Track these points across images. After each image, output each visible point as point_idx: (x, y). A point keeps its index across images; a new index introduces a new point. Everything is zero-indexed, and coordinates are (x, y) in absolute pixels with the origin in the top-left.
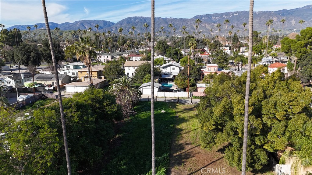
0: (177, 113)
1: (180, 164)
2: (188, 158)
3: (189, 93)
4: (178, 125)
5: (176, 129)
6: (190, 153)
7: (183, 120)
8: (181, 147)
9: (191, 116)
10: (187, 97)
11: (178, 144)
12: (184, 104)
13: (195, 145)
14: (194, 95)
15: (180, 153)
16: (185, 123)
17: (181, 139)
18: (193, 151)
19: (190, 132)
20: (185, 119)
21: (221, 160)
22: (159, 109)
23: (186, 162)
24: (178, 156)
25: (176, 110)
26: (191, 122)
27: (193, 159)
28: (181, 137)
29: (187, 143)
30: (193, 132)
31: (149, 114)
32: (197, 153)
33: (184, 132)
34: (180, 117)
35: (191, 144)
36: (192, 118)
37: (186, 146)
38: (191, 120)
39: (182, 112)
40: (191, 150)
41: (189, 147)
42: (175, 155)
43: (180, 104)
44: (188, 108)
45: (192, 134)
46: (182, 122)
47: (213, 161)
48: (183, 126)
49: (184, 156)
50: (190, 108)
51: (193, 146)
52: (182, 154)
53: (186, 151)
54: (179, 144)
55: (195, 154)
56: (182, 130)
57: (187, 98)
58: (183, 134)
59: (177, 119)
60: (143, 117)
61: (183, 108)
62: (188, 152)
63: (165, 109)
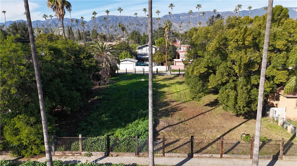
0: (158, 81)
1: (167, 115)
2: (175, 112)
3: (168, 66)
4: (160, 89)
5: (158, 92)
6: (176, 108)
7: (164, 86)
8: (166, 104)
9: (172, 83)
10: (166, 70)
11: (162, 102)
12: (163, 75)
13: (181, 102)
14: (172, 69)
15: (165, 108)
16: (167, 88)
17: (165, 98)
18: (179, 106)
19: (173, 93)
20: (167, 85)
21: (210, 111)
22: (138, 78)
23: (174, 114)
24: (164, 110)
25: (156, 80)
26: (173, 87)
27: (181, 112)
28: (165, 97)
29: (172, 100)
30: (176, 93)
31: (128, 82)
32: (184, 108)
33: (167, 93)
34: (161, 84)
35: (176, 101)
36: (173, 84)
37: (172, 103)
38: (173, 85)
39: (162, 80)
40: (177, 106)
41: (175, 103)
42: (160, 109)
43: (159, 76)
44: (167, 78)
45: (176, 94)
46: (164, 87)
47: (202, 112)
48: (165, 89)
49: (170, 110)
50: (170, 78)
51: (178, 103)
52: (169, 109)
53: (172, 107)
54: (164, 102)
55: (182, 108)
56: (165, 92)
57: (165, 72)
58: (166, 95)
59: (158, 85)
60: (122, 85)
61: (163, 78)
62: (174, 107)
63: (145, 79)
